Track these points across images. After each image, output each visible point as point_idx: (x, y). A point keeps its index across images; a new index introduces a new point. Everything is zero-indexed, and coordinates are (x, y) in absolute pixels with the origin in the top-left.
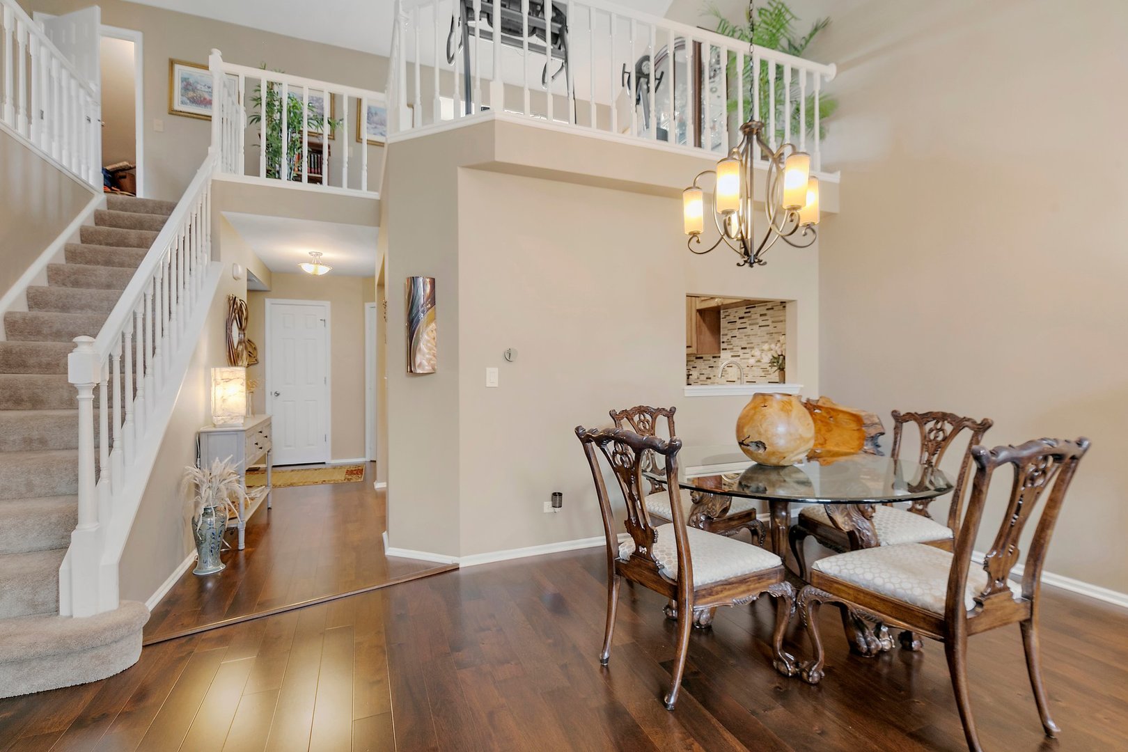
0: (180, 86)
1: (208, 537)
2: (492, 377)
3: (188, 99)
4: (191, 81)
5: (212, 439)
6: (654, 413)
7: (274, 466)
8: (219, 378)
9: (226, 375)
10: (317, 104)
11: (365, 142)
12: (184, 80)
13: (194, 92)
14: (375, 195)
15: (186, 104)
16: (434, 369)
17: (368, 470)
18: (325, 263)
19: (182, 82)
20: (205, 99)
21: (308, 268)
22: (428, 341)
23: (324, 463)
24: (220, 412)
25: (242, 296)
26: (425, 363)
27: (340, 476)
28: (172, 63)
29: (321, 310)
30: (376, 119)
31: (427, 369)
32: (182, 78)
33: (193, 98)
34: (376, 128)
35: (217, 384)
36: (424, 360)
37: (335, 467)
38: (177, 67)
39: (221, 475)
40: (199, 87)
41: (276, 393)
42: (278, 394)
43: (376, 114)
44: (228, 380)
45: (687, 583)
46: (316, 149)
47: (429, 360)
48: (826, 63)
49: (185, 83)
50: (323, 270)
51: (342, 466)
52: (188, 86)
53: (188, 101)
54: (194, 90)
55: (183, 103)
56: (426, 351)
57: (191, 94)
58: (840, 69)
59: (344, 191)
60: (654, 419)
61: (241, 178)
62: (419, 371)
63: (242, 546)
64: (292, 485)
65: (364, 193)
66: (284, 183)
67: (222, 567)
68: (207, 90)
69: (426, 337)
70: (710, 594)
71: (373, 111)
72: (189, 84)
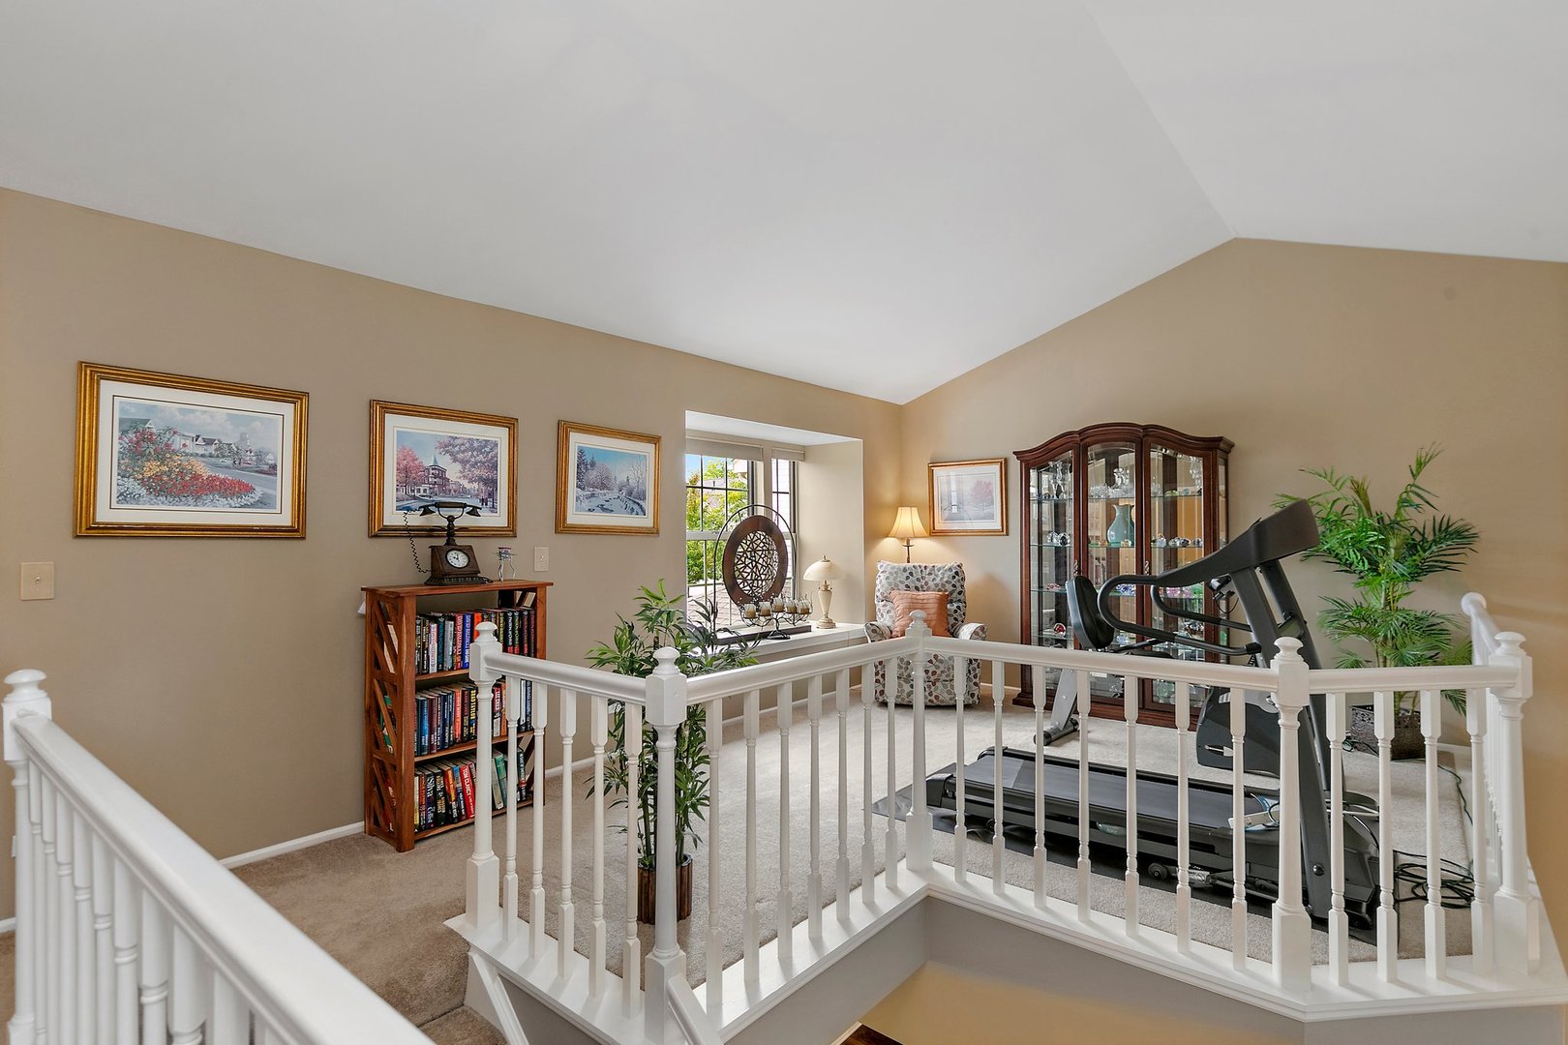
0: (117, 447)
3: (142, 482)
4: (154, 427)
10: (481, 457)
12: (128, 424)
13: (163, 461)
15: (135, 500)
19: (124, 432)
20: (196, 477)
28: (91, 379)
30: (592, 475)
32: (122, 421)
33: (158, 477)
34: (593, 495)
38: (108, 390)
40: (177, 443)
43: (593, 464)
49: (131, 435)
52: (141, 443)
53: (143, 492)
54: (163, 454)
55: (124, 497)
57: (152, 468)
68: (201, 451)
71: (588, 459)
72: (145, 437)
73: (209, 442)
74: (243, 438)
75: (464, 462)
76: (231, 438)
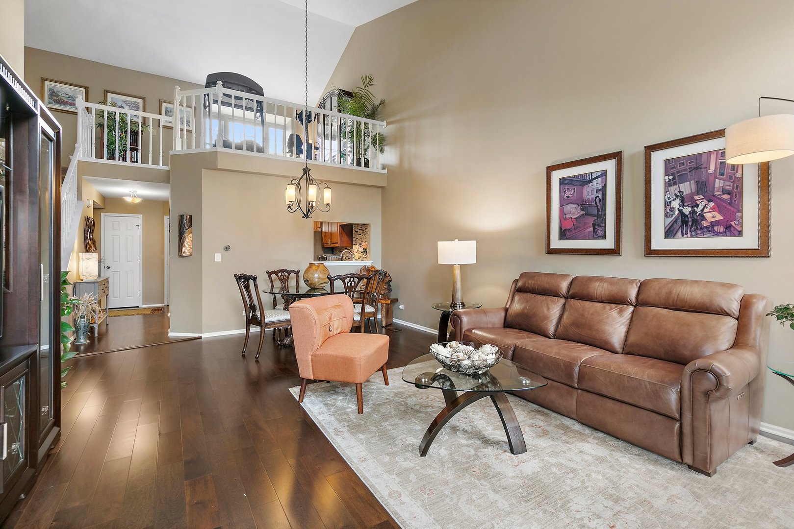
0: (48, 93)
1: (82, 327)
2: (218, 257)
3: (53, 101)
4: (55, 90)
5: (81, 286)
6: (289, 272)
7: (109, 309)
8: (84, 258)
9: (88, 257)
11: (161, 126)
12: (50, 89)
14: (166, 168)
15: (52, 103)
16: (191, 254)
17: (166, 309)
18: (139, 196)
19: (49, 91)
20: (64, 101)
21: (129, 200)
22: (188, 242)
23: (138, 307)
24: (85, 274)
25: (91, 216)
26: (186, 251)
27: (149, 312)
28: (43, 80)
29: (138, 219)
31: (188, 254)
33: (56, 100)
35: (83, 260)
36: (186, 250)
37: (145, 309)
38: (46, 83)
39: (88, 300)
40: (60, 94)
41: (107, 267)
42: (109, 268)
44: (89, 259)
45: (263, 320)
46: (134, 134)
47: (188, 250)
48: (382, 121)
50: (138, 201)
51: (149, 308)
54: (57, 96)
55: (50, 103)
56: (187, 246)
57: (55, 98)
58: (388, 124)
59: (150, 165)
60: (289, 275)
61: (93, 159)
62: (183, 255)
63: (96, 335)
64: (119, 316)
65: (161, 166)
66: (117, 162)
67: (88, 341)
68: (65, 96)
69: (187, 240)
70: (272, 325)
72: (53, 92)
73: (67, 95)
74: (74, 95)
75: (129, 106)
76: (71, 94)
